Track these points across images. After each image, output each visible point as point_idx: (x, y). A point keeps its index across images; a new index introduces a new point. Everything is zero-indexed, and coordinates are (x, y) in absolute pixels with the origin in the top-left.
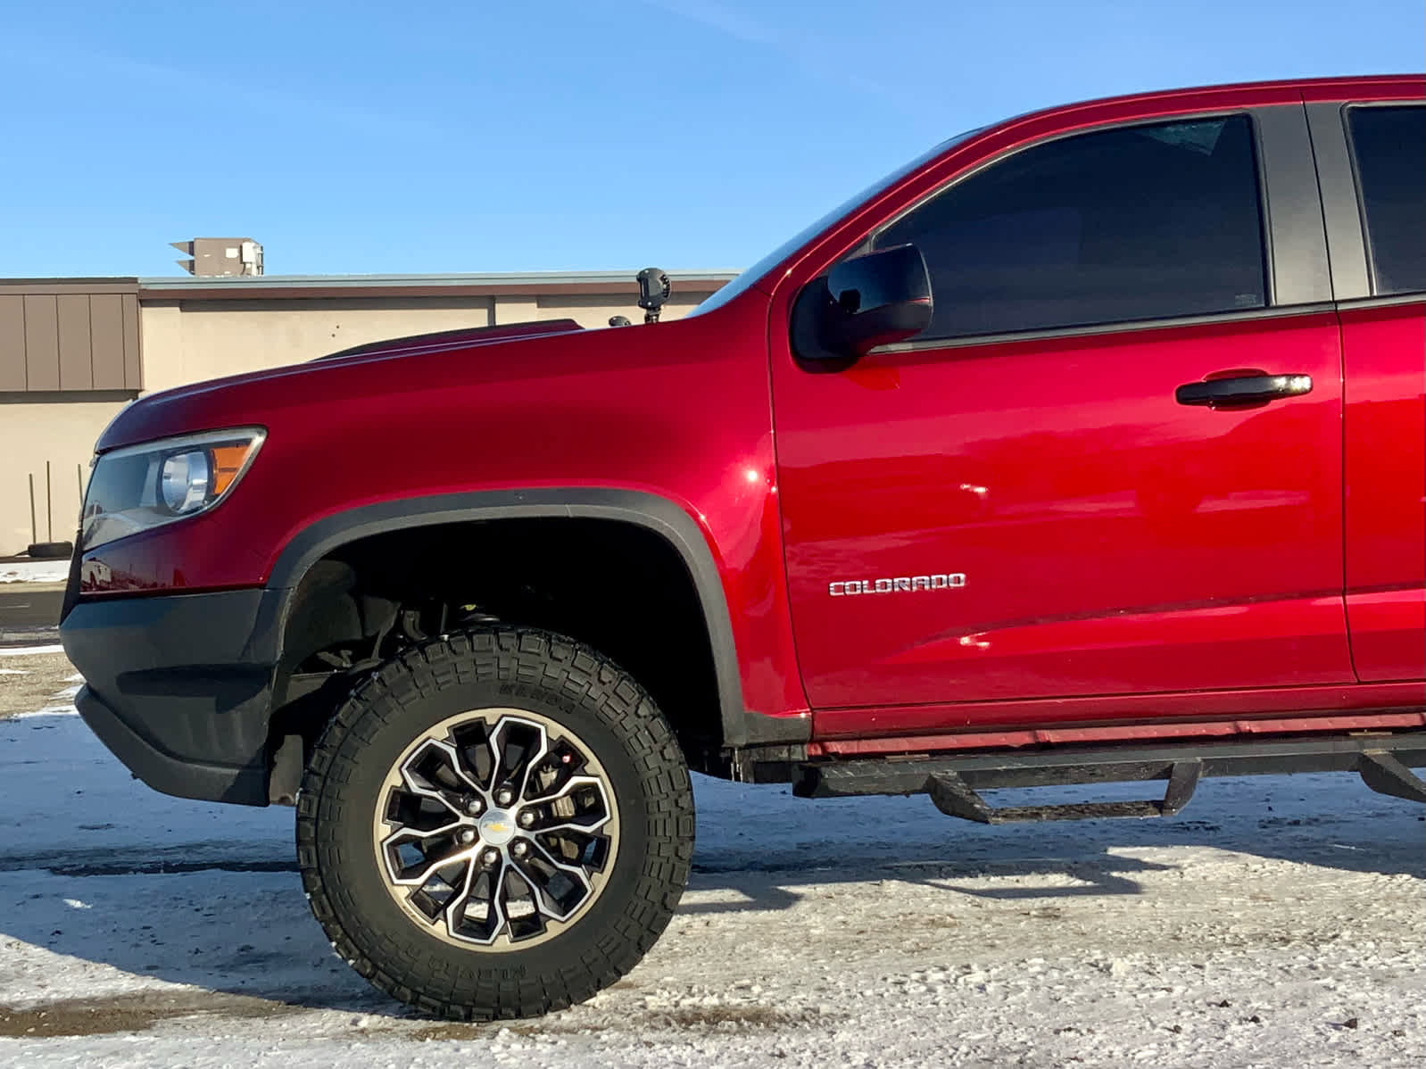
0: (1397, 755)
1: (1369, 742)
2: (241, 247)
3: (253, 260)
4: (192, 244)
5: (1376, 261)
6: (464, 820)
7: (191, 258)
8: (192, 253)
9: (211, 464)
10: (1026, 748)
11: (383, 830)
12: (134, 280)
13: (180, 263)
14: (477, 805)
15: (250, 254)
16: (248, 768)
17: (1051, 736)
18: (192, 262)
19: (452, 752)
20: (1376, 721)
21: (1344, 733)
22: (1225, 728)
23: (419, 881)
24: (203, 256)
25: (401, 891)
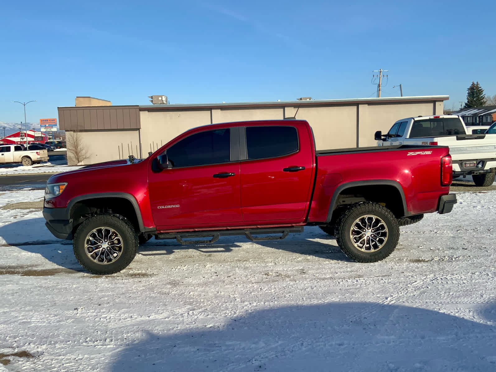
0: (251, 233)
1: (246, 231)
2: (162, 97)
3: (164, 100)
4: (152, 97)
5: (248, 154)
6: (99, 244)
7: (151, 99)
8: (152, 99)
9: (59, 188)
10: (193, 232)
11: (86, 246)
12: (138, 106)
13: (150, 101)
14: (101, 242)
15: (164, 99)
16: (69, 235)
17: (196, 230)
18: (152, 100)
19: (96, 234)
20: (249, 227)
21: (243, 229)
22: (225, 228)
23: (92, 253)
24: (154, 99)
25: (89, 255)
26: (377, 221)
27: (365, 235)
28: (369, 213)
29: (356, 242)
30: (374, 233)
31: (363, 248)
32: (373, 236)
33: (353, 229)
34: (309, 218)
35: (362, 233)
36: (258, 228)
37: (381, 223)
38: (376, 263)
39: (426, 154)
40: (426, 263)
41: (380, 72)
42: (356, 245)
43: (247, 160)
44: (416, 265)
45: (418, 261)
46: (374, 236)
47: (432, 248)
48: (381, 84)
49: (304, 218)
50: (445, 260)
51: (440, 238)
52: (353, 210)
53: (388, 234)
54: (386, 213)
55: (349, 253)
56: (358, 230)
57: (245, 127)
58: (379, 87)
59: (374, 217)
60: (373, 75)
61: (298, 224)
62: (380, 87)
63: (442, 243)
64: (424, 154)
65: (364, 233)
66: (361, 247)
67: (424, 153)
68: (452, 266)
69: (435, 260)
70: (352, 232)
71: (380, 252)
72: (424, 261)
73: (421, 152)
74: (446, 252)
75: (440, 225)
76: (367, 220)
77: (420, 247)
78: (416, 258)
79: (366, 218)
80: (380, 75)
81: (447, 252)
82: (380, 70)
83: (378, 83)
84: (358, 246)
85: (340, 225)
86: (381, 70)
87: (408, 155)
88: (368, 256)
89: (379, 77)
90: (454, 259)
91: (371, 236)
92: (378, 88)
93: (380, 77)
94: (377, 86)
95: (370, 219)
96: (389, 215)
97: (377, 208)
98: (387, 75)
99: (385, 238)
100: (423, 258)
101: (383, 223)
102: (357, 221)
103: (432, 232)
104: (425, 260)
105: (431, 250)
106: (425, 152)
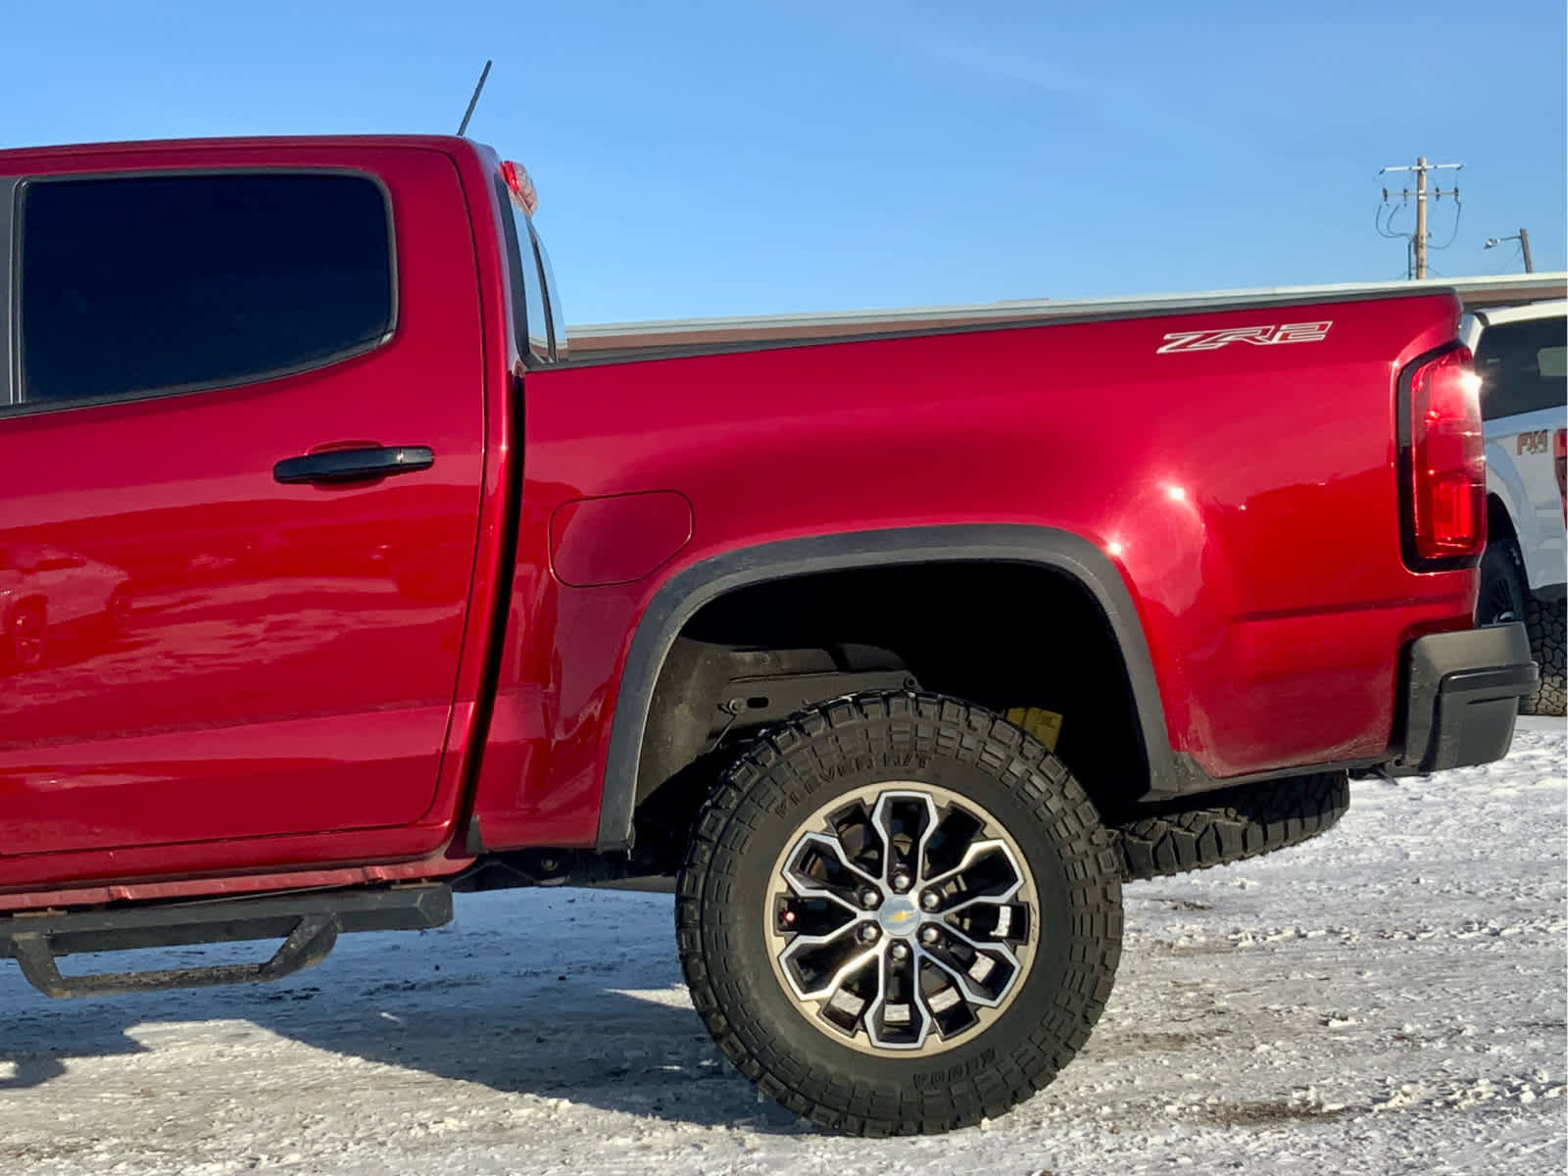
26: (960, 828)
27: (880, 933)
28: (895, 766)
29: (809, 987)
30: (939, 918)
31: (865, 1030)
32: (933, 934)
33: (784, 889)
34: (476, 818)
35: (853, 916)
36: (122, 904)
37: (986, 839)
38: (960, 1140)
39: (1291, 340)
40: (1324, 1127)
41: (1420, 172)
42: (810, 1004)
43: (16, 406)
44: (1239, 1140)
45: (1273, 1114)
46: (943, 933)
47: (1408, 1029)
48: (1424, 232)
49: (447, 823)
50: (1463, 1105)
51: (1501, 963)
52: (778, 752)
53: (1035, 919)
54: (1017, 768)
55: (764, 1069)
56: (826, 894)
57: (19, 182)
58: (1417, 252)
59: (936, 799)
60: (1385, 192)
61: (410, 870)
62: (1424, 253)
63: (1497, 995)
64: (1276, 340)
65: (868, 916)
66: (849, 1022)
67: (1279, 335)
68: (1496, 1142)
69: (1391, 1105)
70: (780, 916)
71: (989, 1056)
72: (1308, 1113)
73: (1255, 331)
74: (1495, 1050)
75: (1540, 893)
76: (883, 819)
77: (1335, 1024)
78: (1265, 1097)
79: (874, 806)
80: (1419, 187)
81: (1508, 1051)
82: (1419, 164)
83: (1413, 232)
84: (833, 1014)
85: (692, 865)
86: (1424, 164)
87: (1162, 350)
88: (898, 1088)
89: (1412, 200)
90: (1528, 1097)
91: (920, 936)
92: (1413, 257)
93: (1419, 201)
94: (1405, 241)
95: (908, 814)
96: (1037, 780)
97: (952, 733)
98: (1456, 190)
99: (1020, 948)
100: (1311, 1096)
101: (996, 839)
102: (815, 826)
103: (1469, 930)
104: (1319, 1105)
105: (1401, 1038)
106: (1284, 327)
